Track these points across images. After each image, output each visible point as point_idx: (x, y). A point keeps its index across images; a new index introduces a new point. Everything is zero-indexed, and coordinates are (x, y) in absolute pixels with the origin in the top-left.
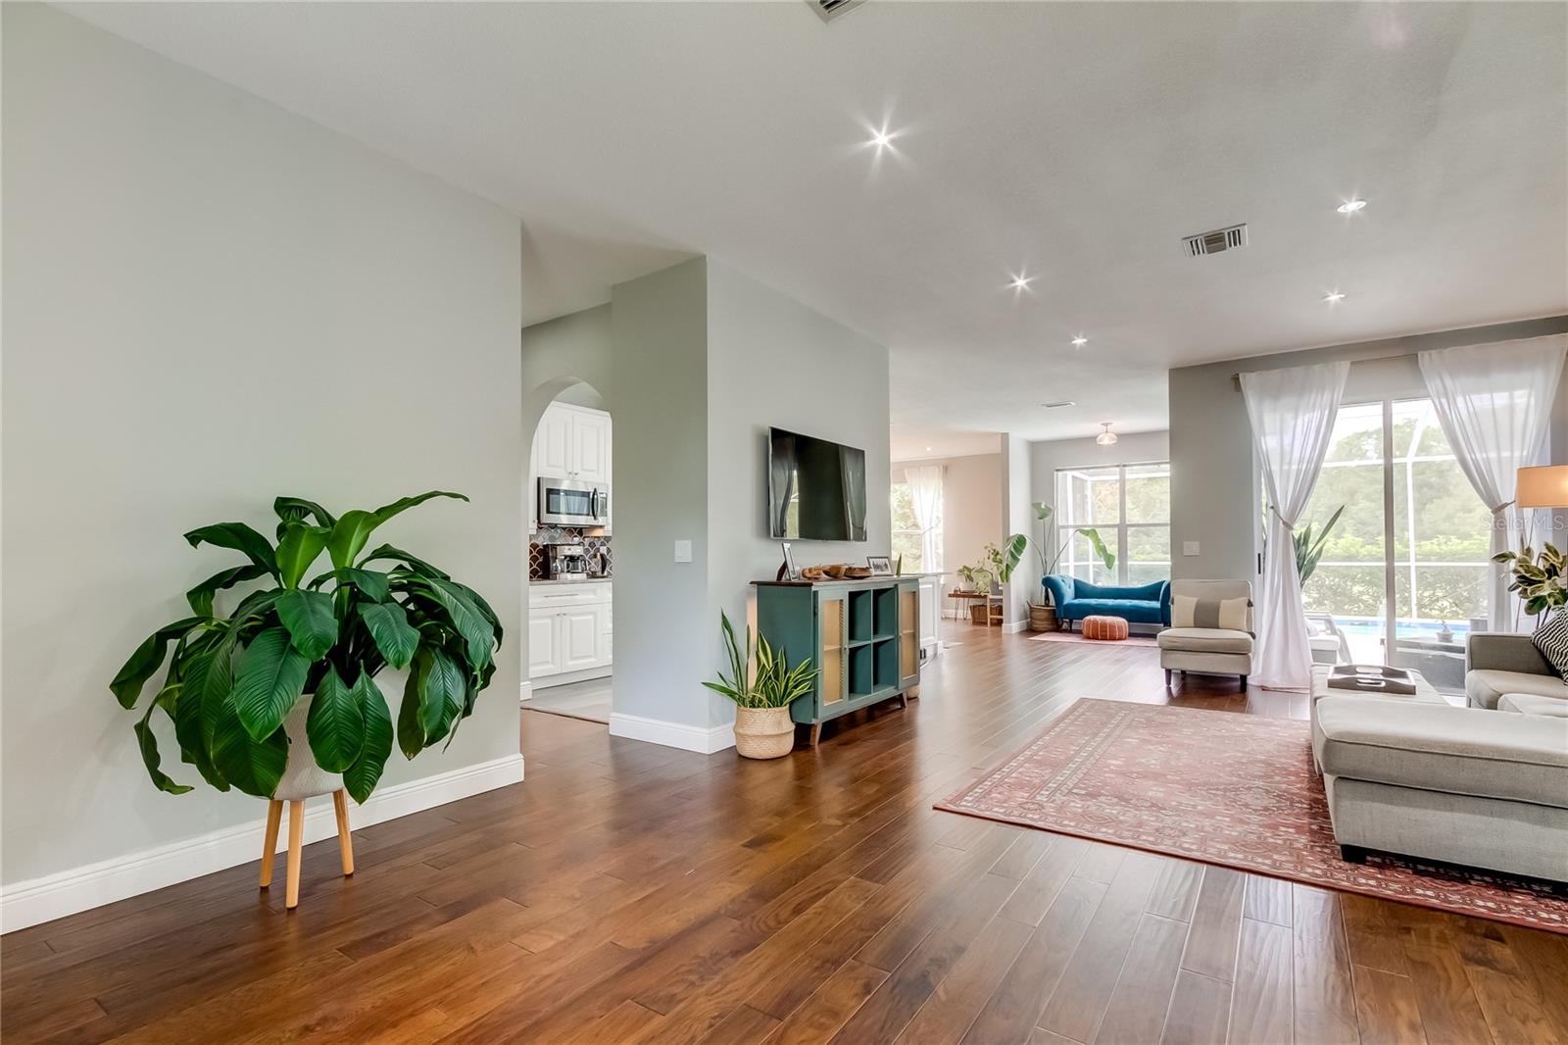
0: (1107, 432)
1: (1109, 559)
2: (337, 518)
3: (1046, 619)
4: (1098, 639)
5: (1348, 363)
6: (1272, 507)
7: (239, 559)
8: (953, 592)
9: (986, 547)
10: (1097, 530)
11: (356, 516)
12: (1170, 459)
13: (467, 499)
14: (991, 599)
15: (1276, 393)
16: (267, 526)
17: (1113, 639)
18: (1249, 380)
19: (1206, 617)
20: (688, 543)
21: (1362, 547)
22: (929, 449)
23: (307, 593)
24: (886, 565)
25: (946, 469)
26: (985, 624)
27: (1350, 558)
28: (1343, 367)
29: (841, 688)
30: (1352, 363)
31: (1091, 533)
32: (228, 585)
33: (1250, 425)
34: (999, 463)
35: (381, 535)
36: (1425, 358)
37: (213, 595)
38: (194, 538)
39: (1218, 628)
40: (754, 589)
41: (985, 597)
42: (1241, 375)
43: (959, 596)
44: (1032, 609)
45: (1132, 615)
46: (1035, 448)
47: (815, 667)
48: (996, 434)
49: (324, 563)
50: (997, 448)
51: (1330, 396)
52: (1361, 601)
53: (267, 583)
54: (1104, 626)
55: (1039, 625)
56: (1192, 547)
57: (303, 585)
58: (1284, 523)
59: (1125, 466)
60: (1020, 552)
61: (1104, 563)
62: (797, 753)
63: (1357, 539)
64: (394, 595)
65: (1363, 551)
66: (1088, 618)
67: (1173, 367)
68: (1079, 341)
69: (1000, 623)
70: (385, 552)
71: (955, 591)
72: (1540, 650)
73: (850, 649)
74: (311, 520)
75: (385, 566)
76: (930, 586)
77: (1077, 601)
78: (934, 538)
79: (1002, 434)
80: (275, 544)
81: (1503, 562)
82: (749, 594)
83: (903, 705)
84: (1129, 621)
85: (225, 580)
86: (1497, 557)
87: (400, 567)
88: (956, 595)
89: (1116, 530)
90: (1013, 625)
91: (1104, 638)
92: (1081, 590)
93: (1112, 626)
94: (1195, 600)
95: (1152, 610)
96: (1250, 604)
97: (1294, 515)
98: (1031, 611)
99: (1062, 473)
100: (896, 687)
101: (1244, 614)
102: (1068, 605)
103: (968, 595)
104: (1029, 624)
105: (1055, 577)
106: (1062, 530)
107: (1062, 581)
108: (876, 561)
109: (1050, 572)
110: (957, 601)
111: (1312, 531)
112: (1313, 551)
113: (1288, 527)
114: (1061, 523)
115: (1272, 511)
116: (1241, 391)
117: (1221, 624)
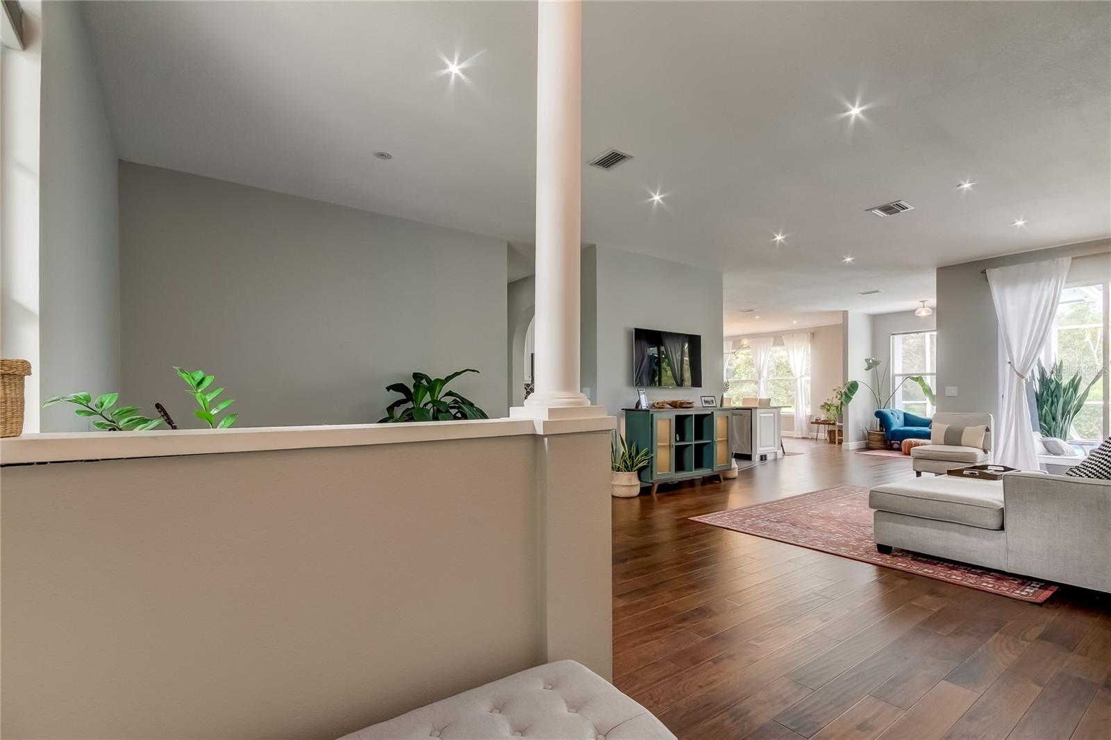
0: (924, 307)
1: (933, 399)
2: (433, 380)
3: (880, 441)
5: (1070, 259)
6: (1010, 363)
7: (401, 396)
8: (814, 421)
9: (834, 390)
10: (923, 377)
11: (437, 380)
12: (937, 327)
13: (478, 372)
14: (838, 426)
15: (1014, 282)
16: (410, 384)
18: (993, 274)
19: (953, 438)
20: (589, 389)
22: (795, 322)
23: (422, 408)
24: (712, 401)
25: (813, 335)
26: (835, 443)
28: (1066, 261)
29: (670, 466)
30: (1073, 259)
31: (919, 379)
32: (398, 406)
33: (994, 306)
34: (842, 329)
35: (447, 388)
37: (393, 409)
38: (388, 389)
39: (961, 445)
40: (624, 412)
41: (834, 424)
42: (987, 271)
43: (819, 423)
44: (869, 433)
46: (876, 320)
47: (652, 453)
48: (838, 312)
49: (428, 398)
50: (839, 321)
51: (1055, 283)
53: (410, 405)
55: (873, 444)
56: (952, 391)
57: (421, 406)
58: (1018, 373)
60: (853, 393)
62: (641, 497)
64: (450, 410)
66: (908, 440)
67: (940, 266)
68: (849, 259)
69: (840, 442)
70: (450, 394)
71: (817, 420)
73: (676, 446)
74: (424, 382)
75: (449, 400)
76: (772, 415)
78: (803, 383)
80: (412, 390)
82: (622, 415)
83: (720, 481)
85: (398, 404)
87: (455, 400)
88: (817, 422)
90: (851, 443)
94: (947, 426)
96: (988, 430)
97: (1026, 366)
98: (868, 435)
99: (896, 336)
100: (713, 470)
101: (982, 437)
102: (894, 431)
103: (825, 423)
104: (867, 444)
105: (886, 411)
106: (896, 378)
107: (892, 414)
108: (706, 399)
109: (882, 407)
110: (818, 427)
111: (1080, 378)
112: (1080, 392)
113: (1021, 376)
114: (896, 373)
115: (1009, 365)
116: (987, 281)
117: (962, 443)
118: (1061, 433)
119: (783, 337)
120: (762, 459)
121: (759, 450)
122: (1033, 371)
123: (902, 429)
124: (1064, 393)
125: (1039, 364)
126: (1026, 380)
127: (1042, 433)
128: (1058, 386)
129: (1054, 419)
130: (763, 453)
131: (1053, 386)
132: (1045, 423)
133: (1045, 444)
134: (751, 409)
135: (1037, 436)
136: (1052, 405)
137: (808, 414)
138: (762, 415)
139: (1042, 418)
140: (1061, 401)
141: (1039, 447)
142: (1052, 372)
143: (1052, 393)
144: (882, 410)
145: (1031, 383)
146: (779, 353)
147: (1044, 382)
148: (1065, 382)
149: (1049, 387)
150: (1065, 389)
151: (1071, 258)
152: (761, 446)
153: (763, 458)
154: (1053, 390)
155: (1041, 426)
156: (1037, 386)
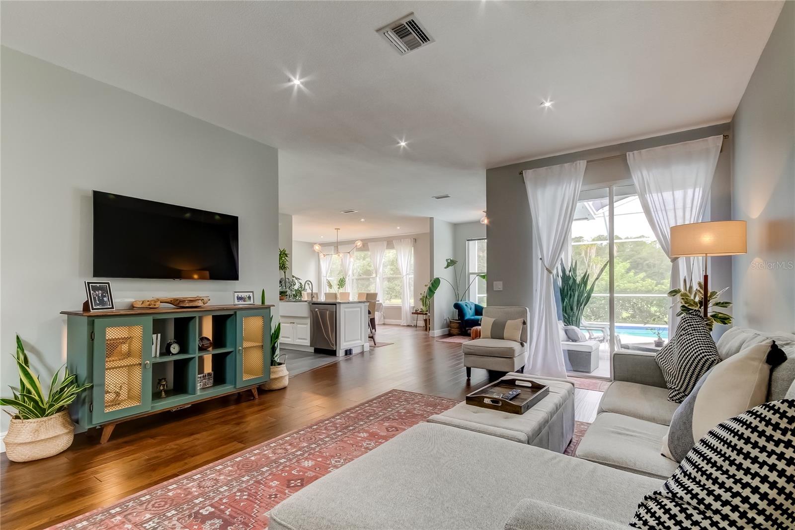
3: (458, 328)
5: (585, 164)
6: (541, 259)
8: (415, 311)
9: (426, 286)
14: (429, 316)
18: (528, 175)
19: (497, 331)
21: (656, 286)
22: (398, 228)
24: (249, 298)
25: (415, 240)
27: (649, 292)
28: (582, 165)
30: (588, 162)
31: (485, 277)
34: (430, 234)
36: (632, 157)
39: (503, 339)
40: (66, 318)
42: (523, 171)
43: (418, 314)
46: (456, 227)
48: (427, 218)
50: (428, 228)
52: (656, 316)
55: (453, 332)
56: (498, 286)
58: (547, 269)
60: (436, 288)
63: (653, 281)
65: (656, 288)
66: (474, 328)
67: (489, 168)
68: (403, 144)
72: (657, 363)
76: (359, 309)
78: (408, 280)
79: (431, 218)
81: (674, 295)
86: (671, 292)
88: (417, 312)
90: (437, 332)
94: (493, 320)
96: (524, 323)
97: (553, 264)
98: (450, 323)
99: (470, 242)
100: (235, 387)
101: (520, 330)
102: (466, 320)
103: (421, 313)
104: (449, 331)
105: (462, 303)
106: (471, 276)
107: (466, 305)
108: (240, 295)
109: (460, 300)
110: (417, 317)
111: (588, 275)
112: (588, 287)
113: (550, 272)
114: (470, 272)
115: (540, 262)
116: (524, 183)
117: (505, 335)
118: (576, 321)
119: (394, 241)
120: (346, 354)
121: (343, 345)
122: (557, 268)
123: (473, 318)
124: (578, 288)
125: (562, 264)
126: (553, 275)
127: (564, 322)
128: (575, 281)
129: (572, 309)
130: (348, 348)
131: (571, 282)
132: (566, 313)
133: (566, 332)
134: (336, 304)
135: (561, 325)
136: (570, 297)
137: (411, 306)
138: (346, 310)
139: (565, 310)
140: (577, 294)
141: (562, 334)
142: (570, 271)
143: (571, 287)
144: (460, 302)
145: (556, 279)
146: (390, 254)
147: (565, 278)
148: (579, 279)
149: (568, 283)
150: (579, 285)
151: (585, 161)
152: (345, 341)
153: (348, 352)
154: (571, 285)
155: (564, 317)
156: (560, 283)
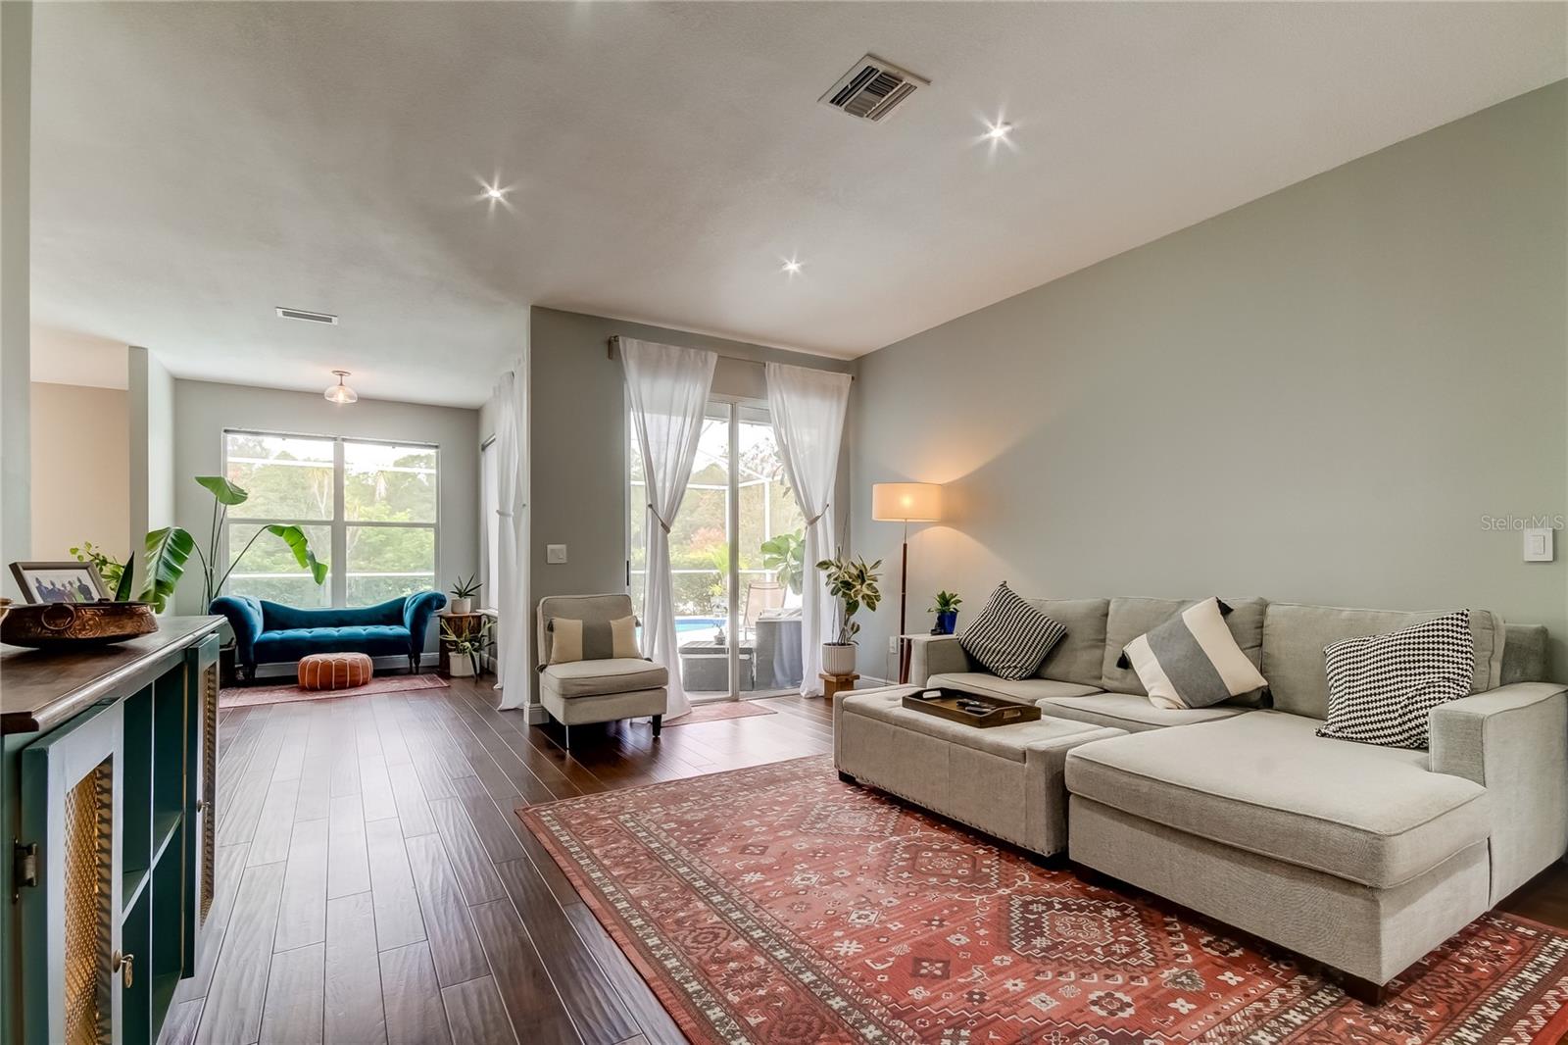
0: (341, 386)
1: (319, 570)
4: (331, 689)
6: (651, 506)
10: (303, 528)
17: (355, 685)
31: (292, 532)
34: (130, 405)
36: (772, 370)
39: (612, 657)
45: (375, 647)
54: (341, 668)
56: (558, 553)
58: (663, 525)
59: (344, 440)
61: (312, 575)
66: (305, 659)
77: (275, 635)
79: (132, 348)
81: (826, 569)
84: (370, 656)
86: (821, 564)
89: (328, 528)
91: (341, 686)
92: (275, 617)
93: (354, 667)
94: (580, 623)
95: (400, 638)
96: (637, 623)
107: (249, 605)
113: (667, 529)
115: (650, 510)
117: (615, 652)
151: (716, 355)
